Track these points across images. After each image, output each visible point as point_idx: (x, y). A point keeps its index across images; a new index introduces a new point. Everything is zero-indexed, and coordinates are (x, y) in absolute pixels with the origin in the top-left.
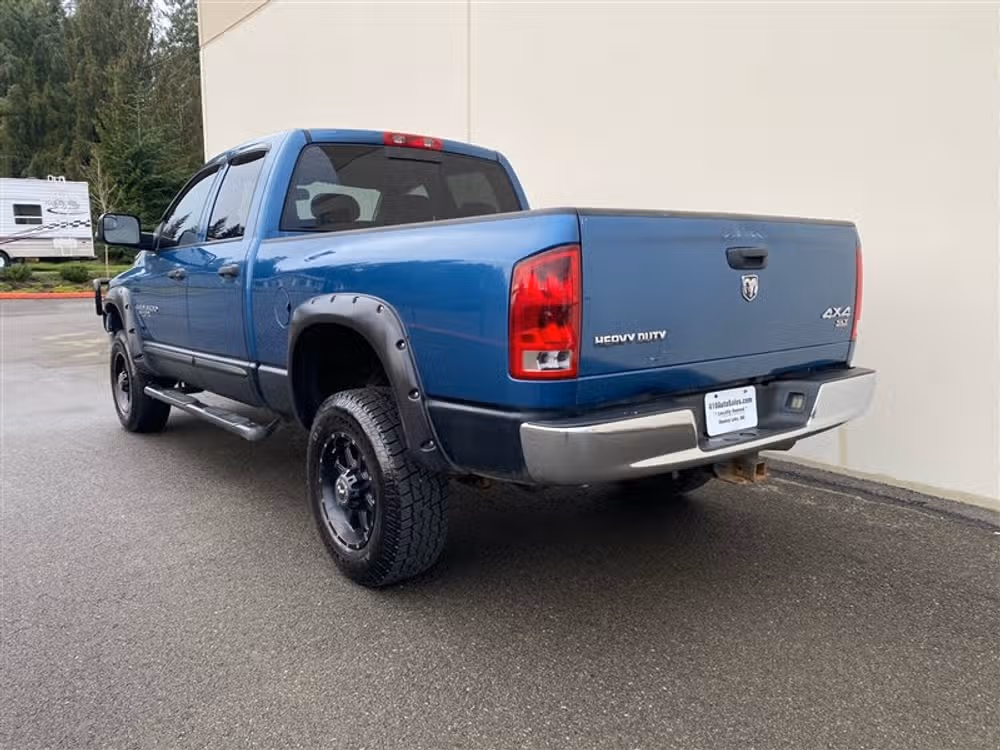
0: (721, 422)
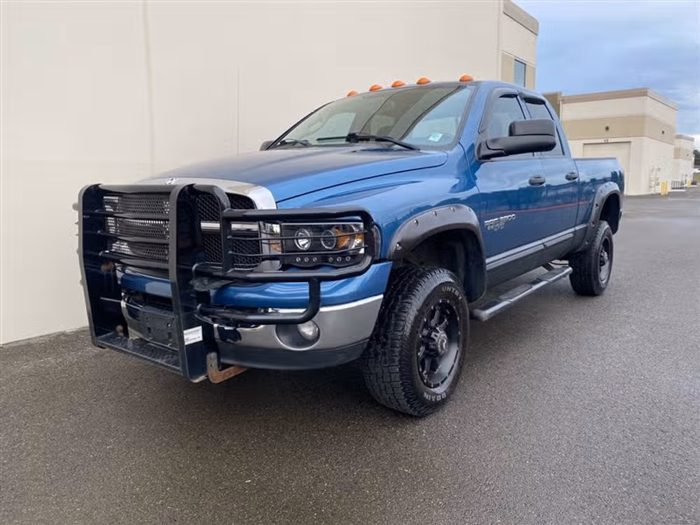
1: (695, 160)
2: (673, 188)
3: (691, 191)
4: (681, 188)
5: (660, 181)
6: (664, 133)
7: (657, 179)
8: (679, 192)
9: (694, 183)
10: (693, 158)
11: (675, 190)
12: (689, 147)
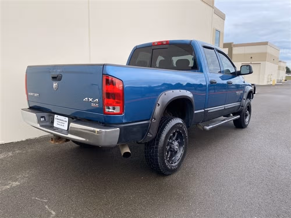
0: (57, 124)
1: (287, 71)
2: (278, 82)
3: (285, 83)
4: (281, 82)
5: (272, 79)
6: (274, 60)
7: (271, 79)
8: (280, 84)
9: (285, 80)
10: (286, 70)
11: (278, 83)
12: (284, 65)
